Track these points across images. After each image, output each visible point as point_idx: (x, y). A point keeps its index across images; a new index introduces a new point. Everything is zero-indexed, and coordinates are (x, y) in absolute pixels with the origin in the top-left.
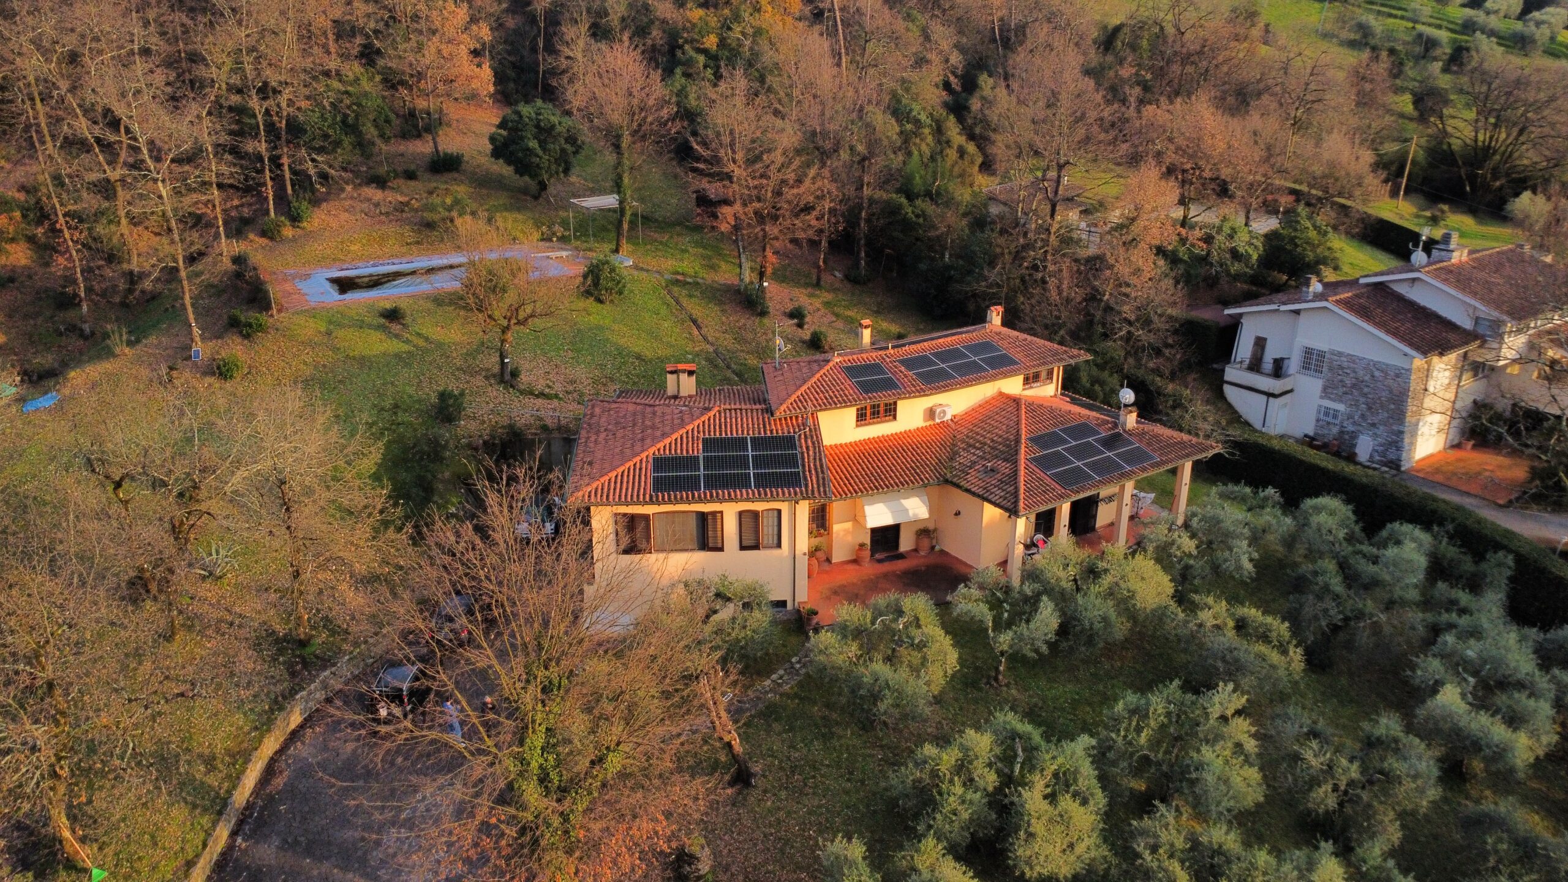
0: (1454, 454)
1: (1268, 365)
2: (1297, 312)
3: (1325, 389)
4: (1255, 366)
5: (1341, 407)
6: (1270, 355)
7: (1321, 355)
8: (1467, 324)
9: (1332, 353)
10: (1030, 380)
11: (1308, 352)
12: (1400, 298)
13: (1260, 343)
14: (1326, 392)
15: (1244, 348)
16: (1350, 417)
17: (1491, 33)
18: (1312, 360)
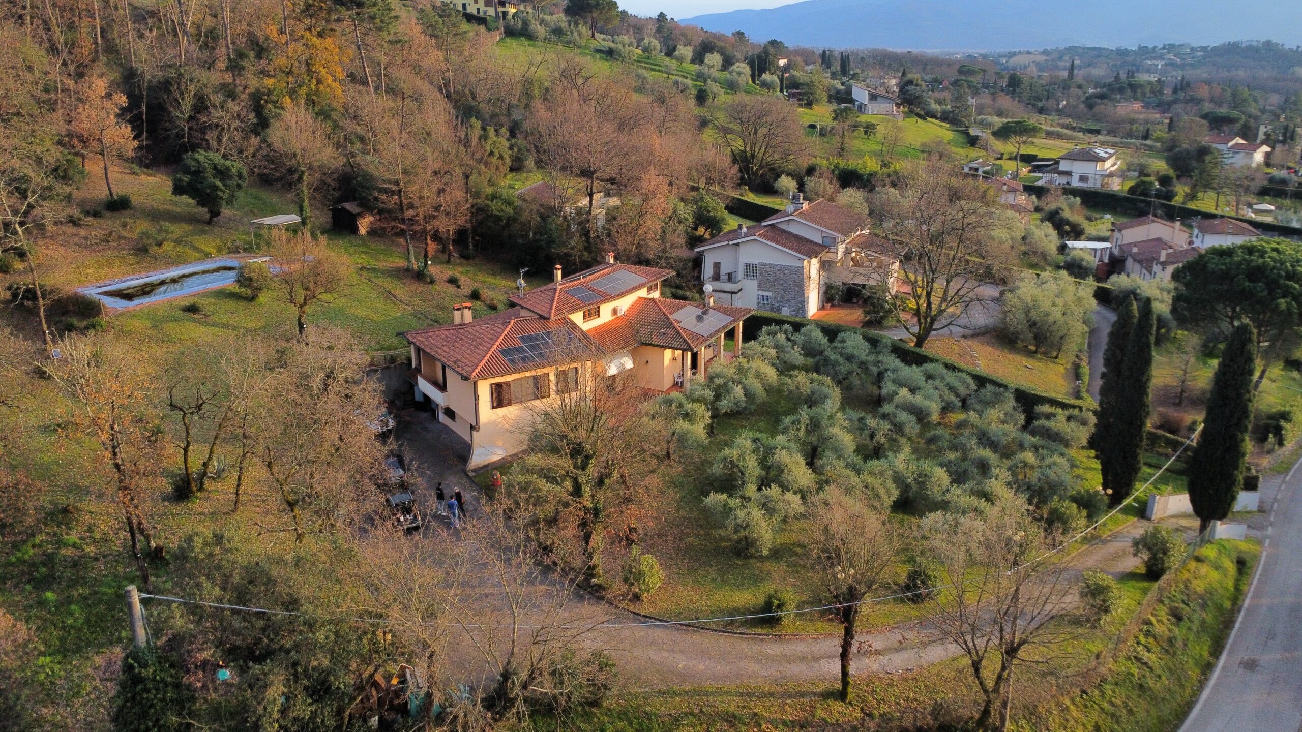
0: (823, 313)
1: (724, 277)
2: (738, 245)
3: (759, 285)
4: (716, 277)
5: (770, 294)
6: (724, 271)
7: (755, 266)
8: (820, 241)
9: (761, 264)
10: (650, 289)
11: (747, 266)
12: (784, 231)
13: (717, 266)
14: (760, 287)
15: (708, 270)
16: (775, 298)
17: (715, 80)
18: (751, 271)
